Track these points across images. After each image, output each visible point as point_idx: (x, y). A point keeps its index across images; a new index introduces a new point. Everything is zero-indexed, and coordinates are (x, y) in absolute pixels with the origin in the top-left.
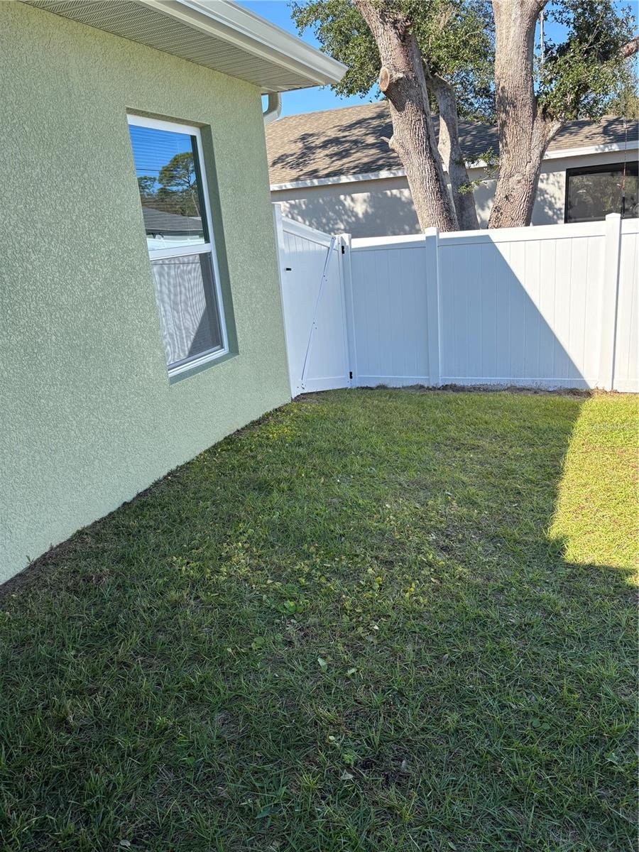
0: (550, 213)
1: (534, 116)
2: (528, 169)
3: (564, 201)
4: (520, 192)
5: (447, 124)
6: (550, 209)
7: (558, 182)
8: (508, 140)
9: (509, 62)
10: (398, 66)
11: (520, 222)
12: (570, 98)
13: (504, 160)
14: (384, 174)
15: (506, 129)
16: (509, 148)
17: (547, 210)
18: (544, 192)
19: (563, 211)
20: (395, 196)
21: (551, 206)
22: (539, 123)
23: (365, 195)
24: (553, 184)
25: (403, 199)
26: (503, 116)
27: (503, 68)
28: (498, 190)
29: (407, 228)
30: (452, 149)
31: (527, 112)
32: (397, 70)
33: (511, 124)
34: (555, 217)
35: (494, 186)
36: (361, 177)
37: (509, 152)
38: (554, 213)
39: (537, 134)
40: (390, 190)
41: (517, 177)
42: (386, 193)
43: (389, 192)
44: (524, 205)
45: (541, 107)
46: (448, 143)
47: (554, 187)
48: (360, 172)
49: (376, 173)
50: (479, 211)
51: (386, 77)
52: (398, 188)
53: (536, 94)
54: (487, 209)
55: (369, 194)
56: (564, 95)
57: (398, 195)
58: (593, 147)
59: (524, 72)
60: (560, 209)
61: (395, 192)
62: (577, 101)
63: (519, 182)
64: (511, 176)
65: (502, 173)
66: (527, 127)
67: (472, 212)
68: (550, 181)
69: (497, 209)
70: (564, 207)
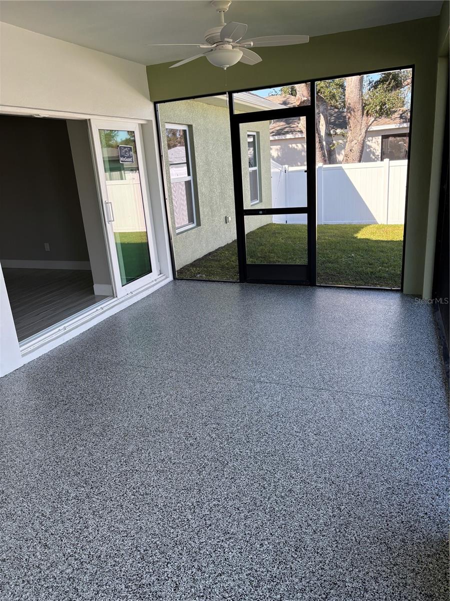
0: (374, 157)
1: (363, 114)
2: (360, 138)
3: (380, 151)
4: (357, 148)
5: (324, 117)
6: (373, 155)
7: (377, 142)
8: (351, 125)
9: (352, 92)
10: (304, 94)
11: (356, 161)
12: (378, 108)
13: (349, 134)
14: (289, 136)
15: (350, 120)
16: (352, 129)
17: (372, 155)
18: (370, 147)
19: (380, 156)
20: (294, 148)
21: (374, 154)
22: (365, 118)
23: (278, 147)
24: (375, 143)
25: (298, 149)
26: (349, 115)
27: (349, 94)
28: (346, 147)
29: (299, 164)
30: (326, 128)
31: (360, 113)
32: (304, 96)
33: (352, 118)
34: (376, 159)
35: (345, 145)
36: (276, 138)
37: (351, 130)
38: (376, 158)
39: (364, 122)
40: (291, 144)
41: (355, 142)
42: (289, 146)
43: (290, 146)
44: (358, 154)
45: (366, 111)
46: (324, 125)
47: (375, 144)
48: (276, 135)
49: (285, 136)
50: (337, 156)
51: (299, 99)
52: (296, 143)
53: (364, 105)
54: (341, 155)
55: (280, 146)
56: (376, 106)
57: (296, 147)
58: (394, 125)
59: (359, 96)
60: (378, 155)
61: (294, 145)
62: (381, 109)
63: (356, 144)
64: (352, 141)
65: (348, 139)
66: (359, 119)
67: (334, 157)
68: (373, 141)
69: (346, 156)
70: (380, 154)
